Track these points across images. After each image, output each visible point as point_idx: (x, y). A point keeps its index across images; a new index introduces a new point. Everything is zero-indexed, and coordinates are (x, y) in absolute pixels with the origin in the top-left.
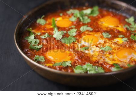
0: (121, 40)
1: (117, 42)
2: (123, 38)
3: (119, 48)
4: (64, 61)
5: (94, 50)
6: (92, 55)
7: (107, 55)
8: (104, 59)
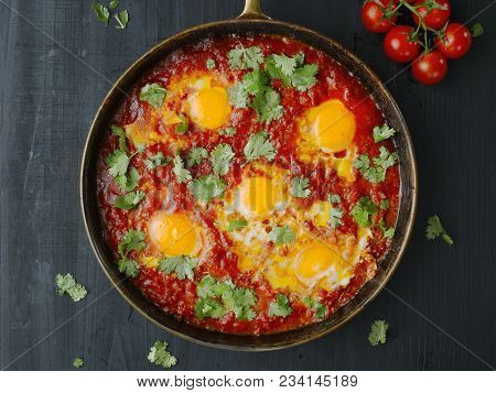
0: (325, 213)
1: (316, 217)
2: (335, 205)
3: (311, 241)
4: (183, 256)
5: (255, 234)
6: (246, 250)
7: (277, 257)
8: (266, 270)
